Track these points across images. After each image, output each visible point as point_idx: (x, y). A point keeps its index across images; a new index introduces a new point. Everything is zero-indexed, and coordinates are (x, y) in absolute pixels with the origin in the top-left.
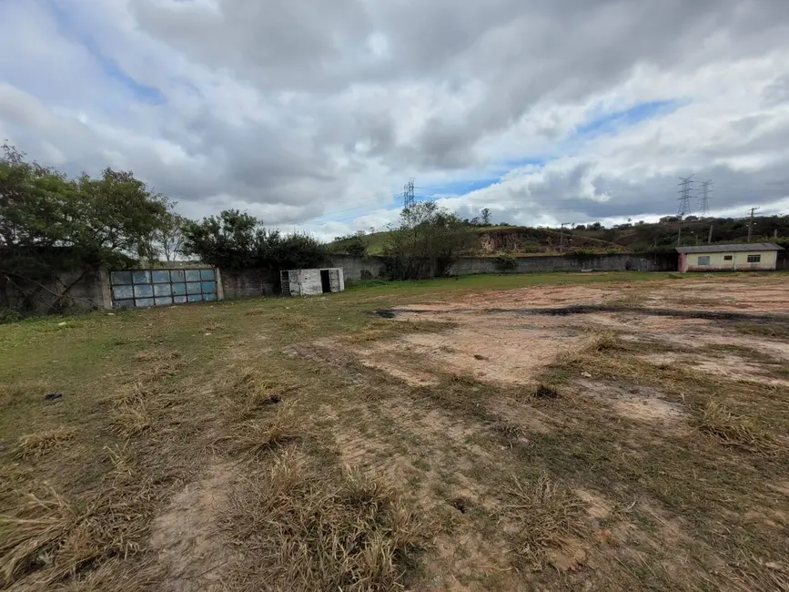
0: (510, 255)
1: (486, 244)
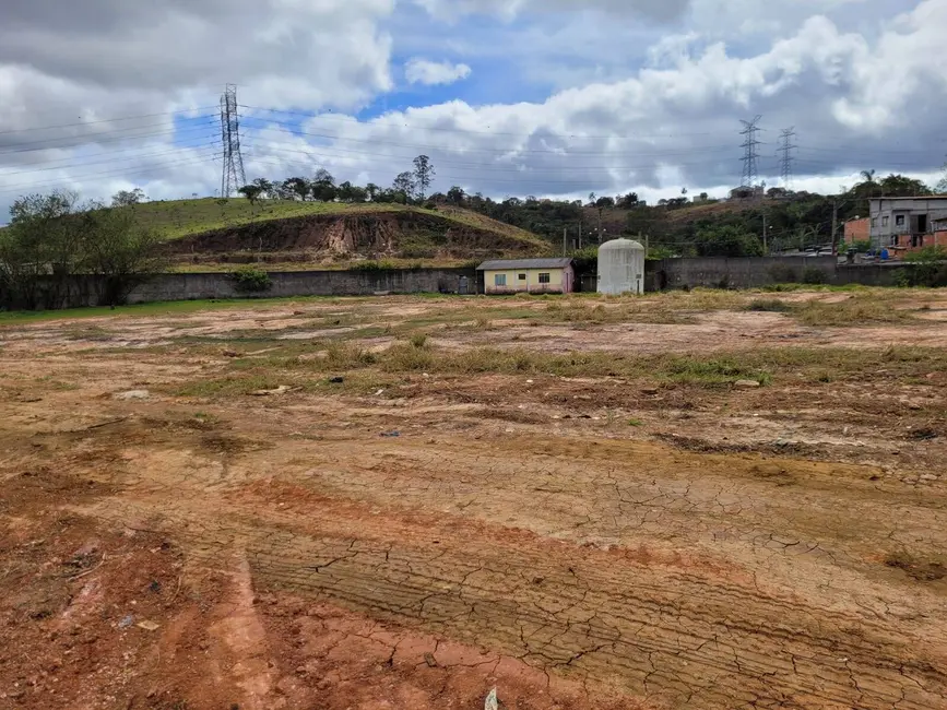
0: (375, 262)
1: (337, 239)
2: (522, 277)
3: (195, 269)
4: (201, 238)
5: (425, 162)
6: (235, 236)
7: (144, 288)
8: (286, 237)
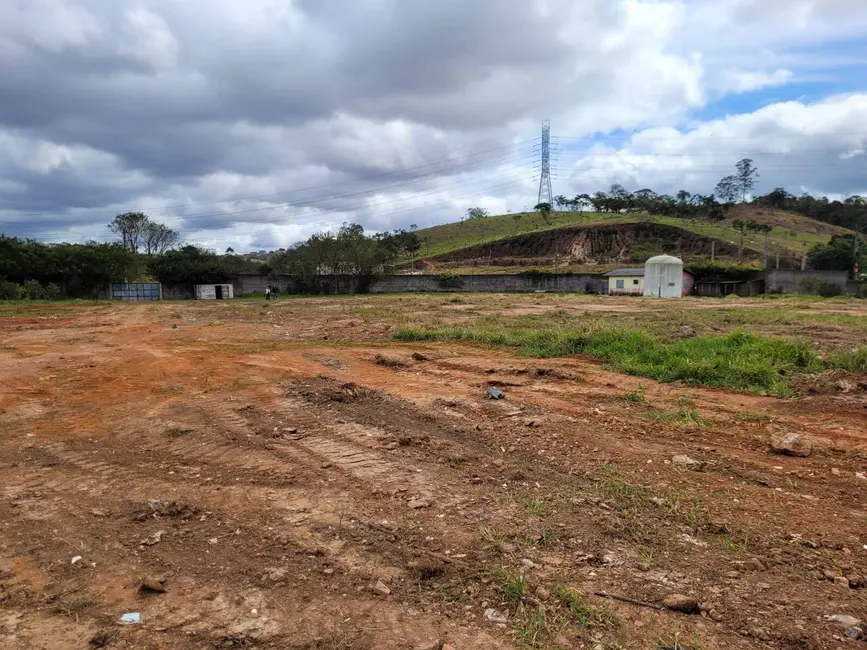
1: (578, 247)
2: (636, 282)
3: (477, 271)
4: (485, 247)
5: (748, 165)
6: (508, 245)
7: (383, 284)
8: (542, 245)
